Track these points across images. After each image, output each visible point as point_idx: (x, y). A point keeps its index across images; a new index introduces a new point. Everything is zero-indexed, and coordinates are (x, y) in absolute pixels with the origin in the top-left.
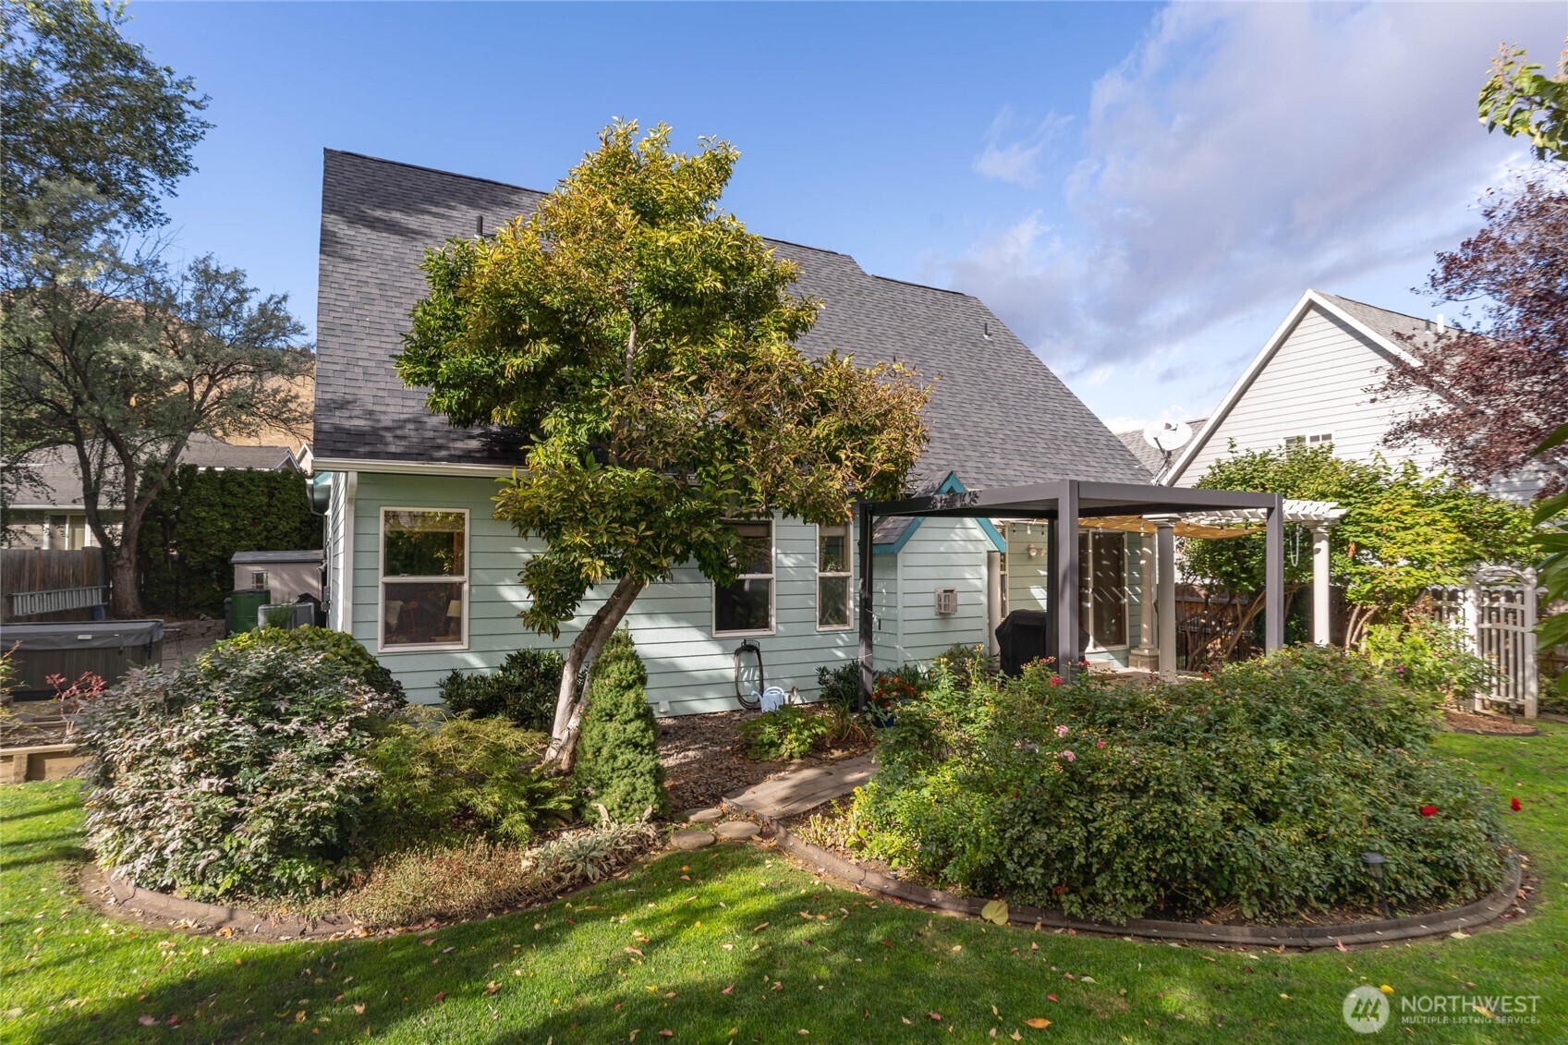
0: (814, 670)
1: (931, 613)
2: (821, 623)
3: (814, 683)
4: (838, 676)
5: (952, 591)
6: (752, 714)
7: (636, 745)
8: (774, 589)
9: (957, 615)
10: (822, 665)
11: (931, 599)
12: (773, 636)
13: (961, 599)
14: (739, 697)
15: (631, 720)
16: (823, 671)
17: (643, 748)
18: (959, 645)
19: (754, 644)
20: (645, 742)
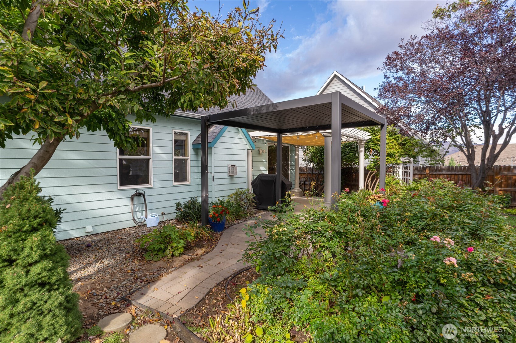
0: (173, 203)
1: (226, 175)
2: (175, 181)
3: (174, 209)
4: (186, 206)
5: (234, 166)
6: (142, 228)
7: (42, 285)
8: (152, 164)
9: (236, 176)
10: (178, 201)
11: (226, 169)
12: (151, 188)
13: (239, 169)
14: (134, 219)
15: (36, 262)
16: (178, 205)
17: (51, 285)
18: (238, 189)
19: (142, 192)
20: (53, 279)
